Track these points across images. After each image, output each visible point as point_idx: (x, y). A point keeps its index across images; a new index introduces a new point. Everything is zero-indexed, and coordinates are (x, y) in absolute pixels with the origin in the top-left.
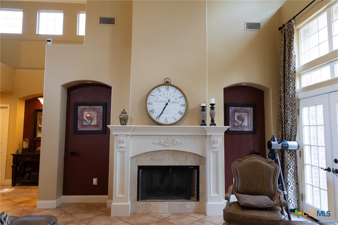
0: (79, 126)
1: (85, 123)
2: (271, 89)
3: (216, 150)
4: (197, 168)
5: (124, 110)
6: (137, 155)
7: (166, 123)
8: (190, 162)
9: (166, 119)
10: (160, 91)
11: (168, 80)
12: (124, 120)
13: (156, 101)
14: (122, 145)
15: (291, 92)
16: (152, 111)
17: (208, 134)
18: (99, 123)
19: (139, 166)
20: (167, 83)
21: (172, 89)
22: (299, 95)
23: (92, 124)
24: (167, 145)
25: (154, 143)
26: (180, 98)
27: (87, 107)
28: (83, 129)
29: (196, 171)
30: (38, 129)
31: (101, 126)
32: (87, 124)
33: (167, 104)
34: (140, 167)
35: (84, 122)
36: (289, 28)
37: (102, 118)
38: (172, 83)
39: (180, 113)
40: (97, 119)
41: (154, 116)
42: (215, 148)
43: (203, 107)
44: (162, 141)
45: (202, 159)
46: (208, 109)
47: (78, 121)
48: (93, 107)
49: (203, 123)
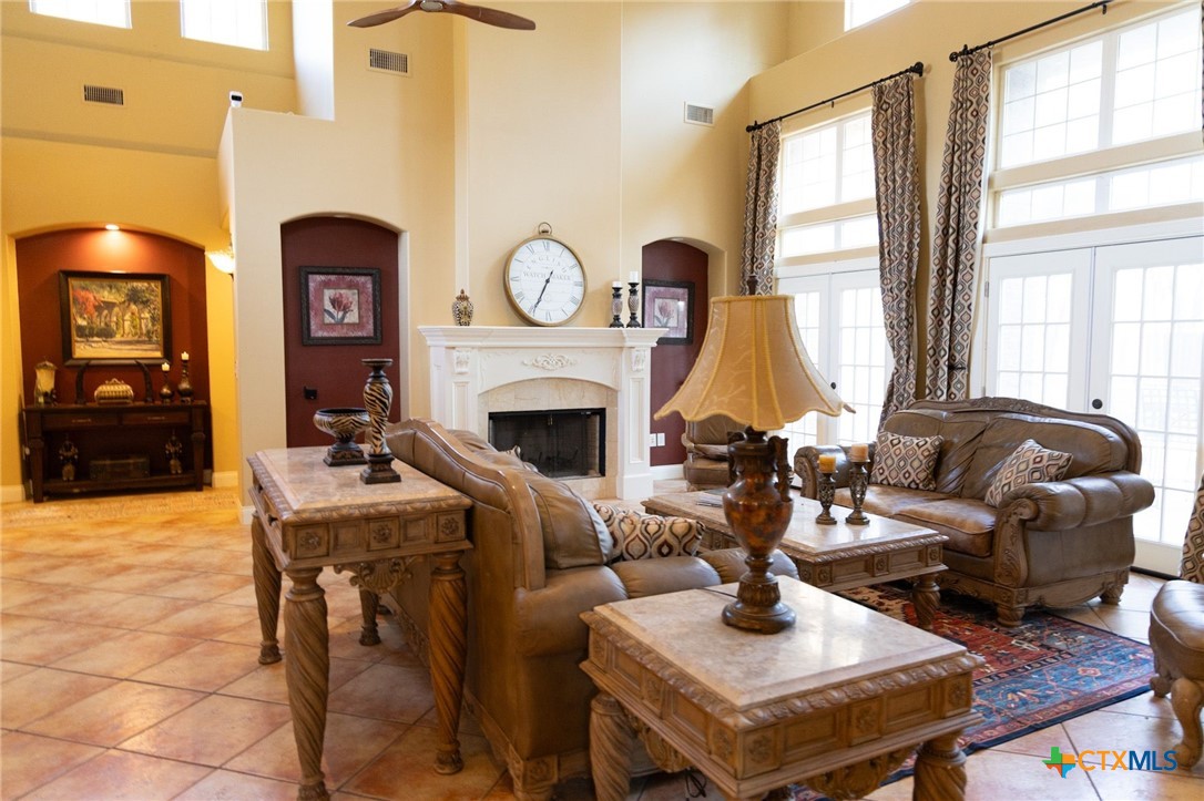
0: (313, 327)
1: (328, 319)
2: (726, 254)
3: (639, 375)
4: (601, 412)
5: (463, 292)
6: (488, 392)
7: (549, 322)
8: (588, 402)
9: (548, 314)
10: (533, 252)
11: (545, 227)
12: (463, 315)
13: (526, 274)
14: (464, 369)
15: (766, 264)
16: (520, 294)
17: (628, 344)
18: (365, 320)
19: (490, 413)
20: (544, 234)
21: (555, 248)
22: (779, 271)
23: (346, 321)
24: (549, 367)
25: (523, 363)
26: (573, 267)
27: (333, 278)
28: (326, 334)
29: (598, 418)
30: (74, 332)
31: (371, 327)
32: (333, 321)
33: (548, 281)
34: (492, 416)
35: (327, 316)
36: (769, 136)
37: (371, 306)
38: (555, 235)
39: (573, 300)
40: (360, 309)
41: (525, 306)
42: (638, 371)
43: (617, 289)
44: (539, 359)
45: (611, 392)
46: (625, 293)
47: (312, 314)
48: (348, 278)
49: (616, 322)
